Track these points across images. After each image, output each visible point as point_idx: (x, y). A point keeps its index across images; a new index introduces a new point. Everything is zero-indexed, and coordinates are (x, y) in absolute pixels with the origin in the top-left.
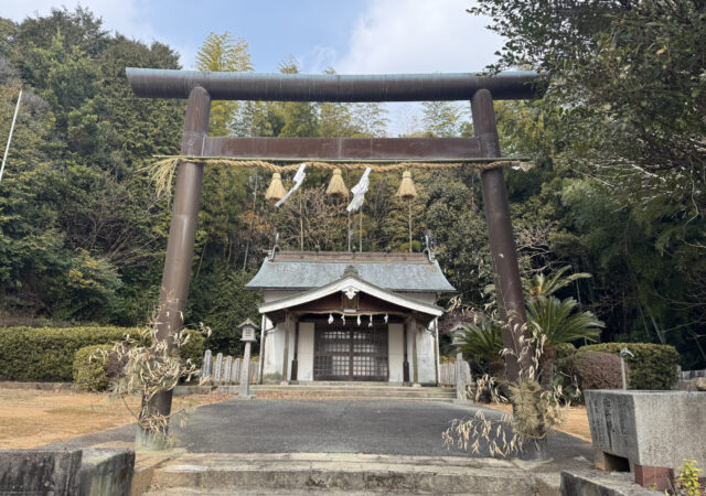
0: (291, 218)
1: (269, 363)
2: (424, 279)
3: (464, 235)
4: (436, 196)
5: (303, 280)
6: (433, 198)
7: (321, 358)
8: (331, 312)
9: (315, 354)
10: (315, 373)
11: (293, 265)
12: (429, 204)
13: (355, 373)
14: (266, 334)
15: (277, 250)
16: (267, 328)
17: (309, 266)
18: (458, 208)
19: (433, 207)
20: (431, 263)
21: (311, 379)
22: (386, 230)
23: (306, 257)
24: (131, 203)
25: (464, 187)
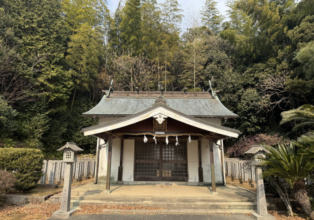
0: (126, 75)
1: (102, 169)
2: (211, 108)
3: (227, 83)
4: (210, 61)
5: (127, 109)
6: (208, 62)
7: (140, 164)
8: (145, 134)
9: (135, 161)
10: (135, 175)
11: (122, 100)
12: (205, 65)
13: (163, 175)
14: (100, 148)
15: (111, 90)
16: (101, 144)
17: (132, 100)
18: (223, 68)
19: (208, 67)
20: (213, 98)
21: (132, 179)
22: (180, 82)
23: (131, 95)
24: (20, 61)
25: (226, 56)
